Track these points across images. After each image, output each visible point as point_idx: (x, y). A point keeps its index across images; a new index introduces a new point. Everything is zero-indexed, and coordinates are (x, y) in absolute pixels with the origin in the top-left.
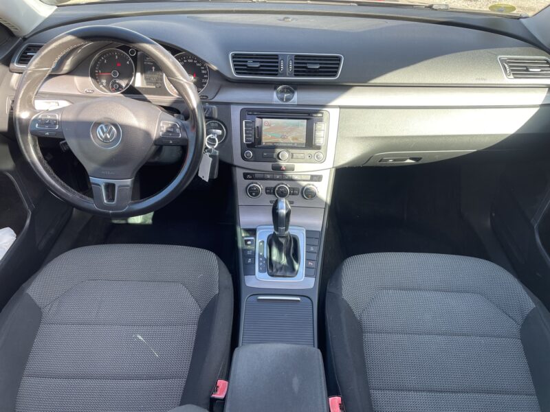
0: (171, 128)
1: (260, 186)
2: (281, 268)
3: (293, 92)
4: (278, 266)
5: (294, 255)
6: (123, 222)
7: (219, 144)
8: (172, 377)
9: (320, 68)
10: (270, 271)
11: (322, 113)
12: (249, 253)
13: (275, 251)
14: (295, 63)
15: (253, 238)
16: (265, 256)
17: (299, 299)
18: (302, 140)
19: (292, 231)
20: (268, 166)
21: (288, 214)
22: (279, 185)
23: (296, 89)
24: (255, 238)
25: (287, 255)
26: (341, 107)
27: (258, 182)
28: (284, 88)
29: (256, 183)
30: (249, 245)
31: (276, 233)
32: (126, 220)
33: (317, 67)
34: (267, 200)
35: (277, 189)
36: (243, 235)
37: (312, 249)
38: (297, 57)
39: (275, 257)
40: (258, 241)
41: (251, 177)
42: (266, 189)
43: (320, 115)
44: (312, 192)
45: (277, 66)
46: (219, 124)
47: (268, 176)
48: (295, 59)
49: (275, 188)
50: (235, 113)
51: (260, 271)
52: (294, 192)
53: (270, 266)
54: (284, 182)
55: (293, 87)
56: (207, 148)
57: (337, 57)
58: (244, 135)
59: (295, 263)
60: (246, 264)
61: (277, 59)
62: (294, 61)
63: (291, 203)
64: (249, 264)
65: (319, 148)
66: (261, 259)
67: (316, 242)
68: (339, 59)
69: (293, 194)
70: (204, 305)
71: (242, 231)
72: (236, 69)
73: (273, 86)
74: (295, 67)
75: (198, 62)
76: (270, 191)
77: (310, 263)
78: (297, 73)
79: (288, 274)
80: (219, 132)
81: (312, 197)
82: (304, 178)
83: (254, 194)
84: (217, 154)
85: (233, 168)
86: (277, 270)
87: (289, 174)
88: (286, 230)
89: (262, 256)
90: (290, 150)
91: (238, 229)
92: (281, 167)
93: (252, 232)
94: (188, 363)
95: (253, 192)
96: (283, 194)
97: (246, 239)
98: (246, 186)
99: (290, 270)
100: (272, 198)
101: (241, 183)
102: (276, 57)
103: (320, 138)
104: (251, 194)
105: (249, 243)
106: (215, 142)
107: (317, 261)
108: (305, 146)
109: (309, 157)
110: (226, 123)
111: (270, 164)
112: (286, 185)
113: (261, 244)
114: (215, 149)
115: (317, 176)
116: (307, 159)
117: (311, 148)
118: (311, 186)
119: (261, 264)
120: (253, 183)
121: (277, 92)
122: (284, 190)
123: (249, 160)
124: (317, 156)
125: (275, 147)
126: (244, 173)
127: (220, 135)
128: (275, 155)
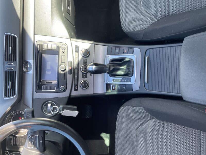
0: (31, 142)
1: (82, 81)
2: (128, 69)
3: (27, 62)
4: (127, 71)
5: (120, 62)
6: (108, 149)
7: (57, 106)
8: (200, 140)
9: (11, 46)
10: (130, 75)
11: (38, 45)
12: (119, 88)
13: (119, 73)
14: (9, 61)
15: (111, 86)
16: (121, 78)
17: (147, 57)
19: (107, 63)
20: (70, 77)
21: (96, 64)
22: (81, 71)
23: (25, 61)
24: (111, 84)
25: (121, 65)
26: (34, 34)
27: (79, 82)
28: (25, 67)
31: (107, 72)
32: (107, 147)
33: (11, 48)
34: (90, 77)
35: (83, 72)
36: (110, 91)
37: (117, 51)
38: (6, 60)
39: (122, 73)
41: (77, 87)
42: (83, 78)
43: (39, 47)
44: (85, 51)
45: (11, 71)
46: (45, 105)
47: (76, 76)
48: (7, 61)
49: (83, 73)
50: (39, 96)
51: (130, 82)
53: (128, 75)
54: (79, 67)
55: (23, 62)
56: (58, 112)
57: (6, 37)
58: (51, 91)
59: (125, 60)
60: (126, 90)
61: (7, 71)
62: (8, 62)
64: (126, 88)
66: (123, 81)
67: (114, 49)
68: (7, 36)
69: (86, 62)
70: (151, 117)
71: (108, 92)
72: (13, 95)
73: (23, 73)
74: (11, 61)
75: (12, 116)
76: (85, 76)
77: (125, 52)
78: (14, 60)
79: (132, 64)
80: (49, 105)
81: (88, 52)
82: (77, 56)
83: (86, 85)
84: (62, 106)
85: (71, 97)
86: (130, 71)
87: (75, 65)
88: (105, 66)
89: (122, 80)
90: (60, 64)
91: (107, 94)
92: (70, 70)
93: (108, 86)
94: (190, 129)
97: (112, 90)
98: (82, 89)
99: (129, 63)
100: (89, 74)
101: (80, 92)
102: (6, 72)
103: (54, 47)
104: (86, 86)
105: (114, 88)
106: (55, 107)
107: (124, 48)
108: (57, 55)
109: (63, 53)
110: (44, 101)
111: (68, 75)
112: (81, 66)
113: (114, 81)
114: (59, 108)
115: (76, 49)
116: (65, 54)
117: (58, 52)
118: (82, 52)
119: (126, 81)
120: (80, 86)
121: (27, 72)
122: (84, 68)
123: (66, 88)
124: (63, 48)
125: (58, 73)
126: (74, 91)
127: (51, 105)
128: (63, 73)
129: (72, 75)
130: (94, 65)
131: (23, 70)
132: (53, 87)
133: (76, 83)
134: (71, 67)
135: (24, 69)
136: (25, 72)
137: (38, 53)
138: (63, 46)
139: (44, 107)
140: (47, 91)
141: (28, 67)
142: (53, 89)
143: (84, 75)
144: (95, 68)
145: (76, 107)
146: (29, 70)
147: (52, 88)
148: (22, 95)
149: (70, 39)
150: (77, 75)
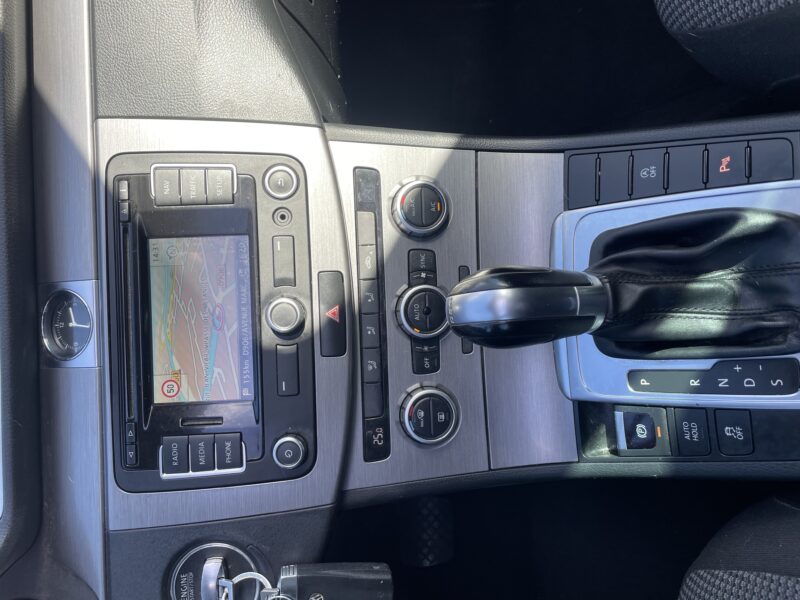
1: (409, 392)
2: (765, 291)
4: (755, 304)
7: (257, 570)
11: (119, 179)
12: (693, 433)
13: (680, 323)
15: (619, 416)
16: (707, 364)
18: (224, 251)
20: (330, 373)
21: (514, 278)
22: (400, 326)
24: (615, 405)
25: (696, 267)
26: (96, 116)
27: (394, 403)
28: (51, 330)
29: (402, 408)
30: (652, 431)
31: (599, 322)
34: (460, 364)
35: (416, 332)
36: (607, 452)
37: (649, 172)
39: (711, 323)
40: (631, 395)
41: (380, 431)
42: (419, 369)
43: (124, 191)
44: (418, 198)
46: (184, 570)
47: (372, 365)
49: (411, 337)
50: (138, 510)
51: (790, 387)
52: (422, 268)
54: (390, 306)
58: (217, 472)
60: (752, 449)
63: (464, 273)
64: (749, 434)
65: (248, 184)
66: (724, 382)
67: (616, 161)
69: (432, 269)
71: (590, 454)
73: (43, 367)
76: (426, 358)
77: (723, 169)
80: (212, 566)
81: (440, 200)
82: (368, 236)
83: (442, 417)
84: (293, 574)
85: (350, 499)
87: (358, 289)
88: (578, 281)
89: (708, 377)
90: (264, 291)
91: (584, 469)
92: (331, 322)
93: (590, 417)
95: (435, 418)
96: (433, 308)
97: (623, 444)
98: (413, 448)
100: (451, 346)
101: (405, 467)
103: (220, 184)
104: (444, 427)
105: (641, 431)
106: (252, 582)
107: (705, 143)
108: (247, 238)
109: (283, 217)
110: (177, 546)
111: (321, 363)
112: (400, 297)
113: (644, 382)
114: (274, 586)
115: (358, 189)
116: (293, 226)
117: (250, 213)
118: (398, 205)
119: (749, 382)
120: (402, 423)
121: (70, 354)
122: (417, 306)
123: (311, 448)
124: (280, 189)
125: (259, 351)
126: (367, 459)
127: (225, 563)
128: (286, 349)
129: (344, 359)
130: (502, 278)
131: (43, 345)
132: (228, 444)
133: (373, 409)
134: (336, 309)
135: (46, 341)
136: (54, 362)
137: (125, 231)
138: (280, 174)
139: (179, 580)
140: (191, 474)
141: (73, 324)
142: (228, 461)
143: (424, 354)
144: (515, 300)
145: (388, 577)
146: (76, 344)
147: (222, 456)
148: (45, 504)
149: (322, 128)
150: (375, 353)
